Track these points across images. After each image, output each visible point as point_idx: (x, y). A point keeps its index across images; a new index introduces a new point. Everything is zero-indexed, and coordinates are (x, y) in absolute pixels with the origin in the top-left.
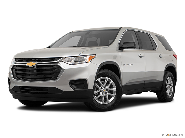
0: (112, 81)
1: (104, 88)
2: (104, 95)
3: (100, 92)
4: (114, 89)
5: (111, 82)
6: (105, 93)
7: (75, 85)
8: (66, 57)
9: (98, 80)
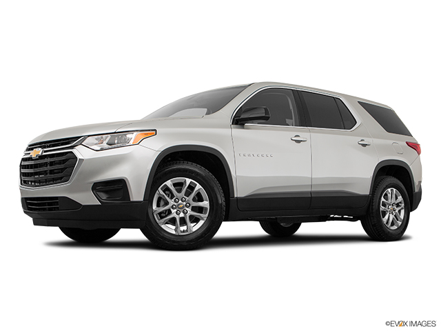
0: (198, 187)
1: (180, 201)
2: (182, 215)
3: (172, 210)
4: (206, 204)
5: (196, 189)
6: (183, 212)
7: (106, 192)
8: (89, 136)
9: (166, 185)
